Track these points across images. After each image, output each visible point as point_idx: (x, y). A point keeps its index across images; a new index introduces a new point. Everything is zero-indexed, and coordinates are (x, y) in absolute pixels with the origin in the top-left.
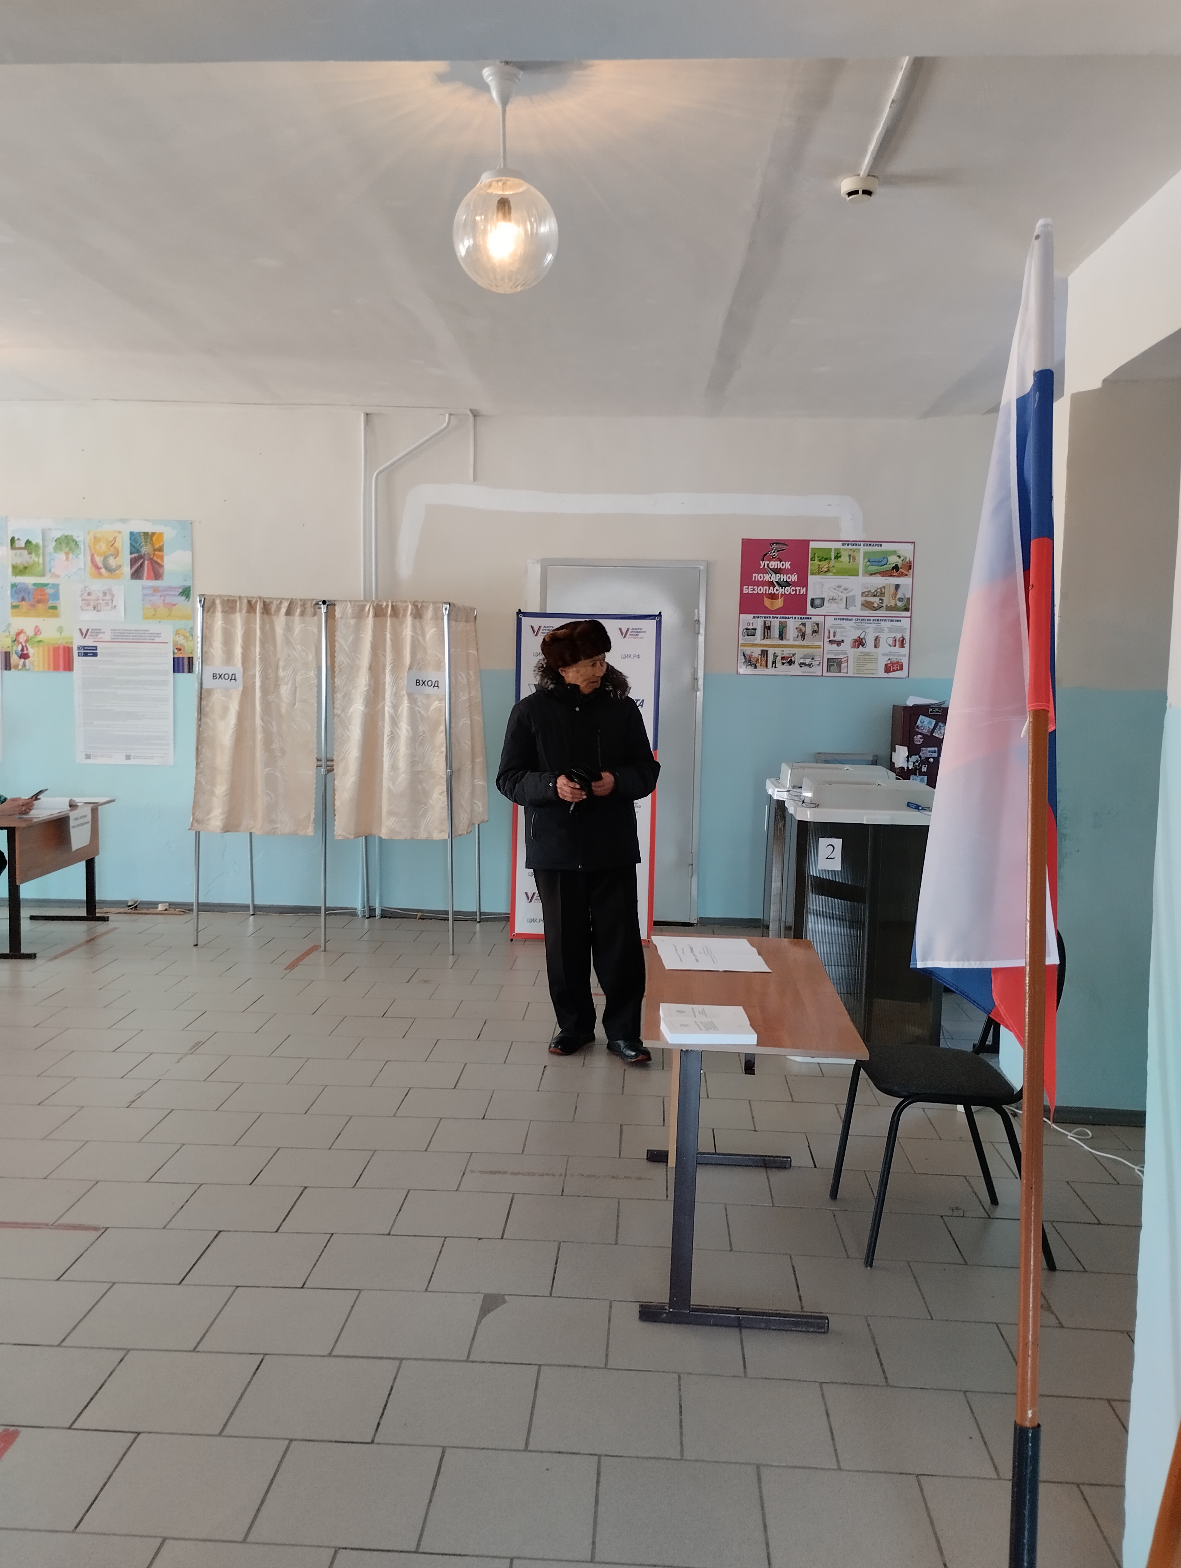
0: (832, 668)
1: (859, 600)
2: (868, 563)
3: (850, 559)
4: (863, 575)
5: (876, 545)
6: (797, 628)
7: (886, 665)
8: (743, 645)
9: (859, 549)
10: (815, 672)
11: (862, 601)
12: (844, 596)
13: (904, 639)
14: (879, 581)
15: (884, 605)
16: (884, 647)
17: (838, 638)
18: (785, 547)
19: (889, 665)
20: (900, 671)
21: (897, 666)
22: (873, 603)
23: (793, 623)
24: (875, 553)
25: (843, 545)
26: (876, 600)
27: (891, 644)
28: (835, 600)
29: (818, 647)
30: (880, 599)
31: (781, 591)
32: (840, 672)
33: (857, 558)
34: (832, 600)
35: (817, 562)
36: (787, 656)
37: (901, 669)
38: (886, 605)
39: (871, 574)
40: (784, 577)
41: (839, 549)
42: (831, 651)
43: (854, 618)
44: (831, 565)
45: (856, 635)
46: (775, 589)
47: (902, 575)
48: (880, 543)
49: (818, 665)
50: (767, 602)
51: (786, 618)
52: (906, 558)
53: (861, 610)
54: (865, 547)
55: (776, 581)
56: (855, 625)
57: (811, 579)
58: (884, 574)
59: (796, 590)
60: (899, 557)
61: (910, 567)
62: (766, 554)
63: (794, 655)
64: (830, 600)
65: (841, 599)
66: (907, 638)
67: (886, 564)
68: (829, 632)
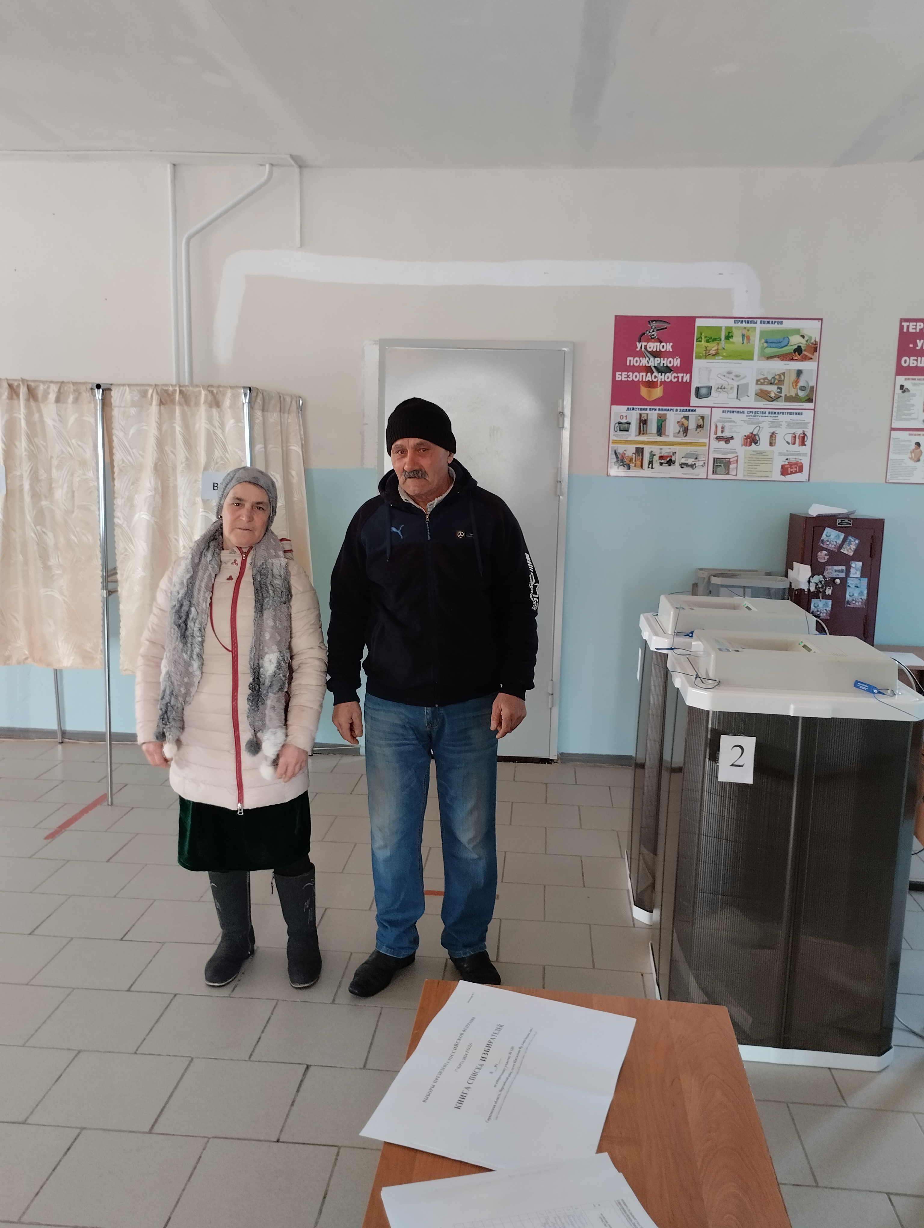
0: (719, 469)
1: (753, 389)
2: (766, 345)
3: (743, 340)
4: (759, 360)
5: (775, 322)
6: (678, 422)
7: (782, 466)
8: (615, 442)
9: (755, 328)
10: (698, 475)
11: (756, 390)
12: (735, 384)
13: (805, 435)
14: (779, 366)
15: (783, 395)
16: (781, 445)
17: (726, 434)
18: (666, 325)
19: (786, 466)
20: (800, 474)
21: (796, 468)
22: (769, 392)
23: (673, 416)
24: (773, 332)
25: (735, 322)
26: (773, 389)
27: (790, 442)
28: (724, 389)
29: (703, 444)
30: (778, 388)
31: (661, 377)
32: (728, 474)
33: (751, 338)
34: (721, 389)
35: (704, 343)
36: (666, 455)
37: (801, 470)
38: (786, 395)
39: (769, 358)
40: (665, 362)
41: (731, 327)
42: (718, 449)
43: (746, 410)
44: (720, 347)
45: (747, 430)
46: (654, 375)
47: (806, 358)
48: (780, 320)
49: (703, 466)
50: (644, 391)
51: (665, 410)
52: (811, 338)
53: (756, 400)
54: (763, 325)
55: (655, 367)
56: (747, 419)
57: (697, 364)
58: (784, 357)
59: (678, 377)
60: (803, 337)
61: (815, 350)
62: (644, 334)
63: (674, 453)
64: (718, 389)
65: (732, 388)
66: (809, 435)
67: (787, 345)
68: (716, 427)
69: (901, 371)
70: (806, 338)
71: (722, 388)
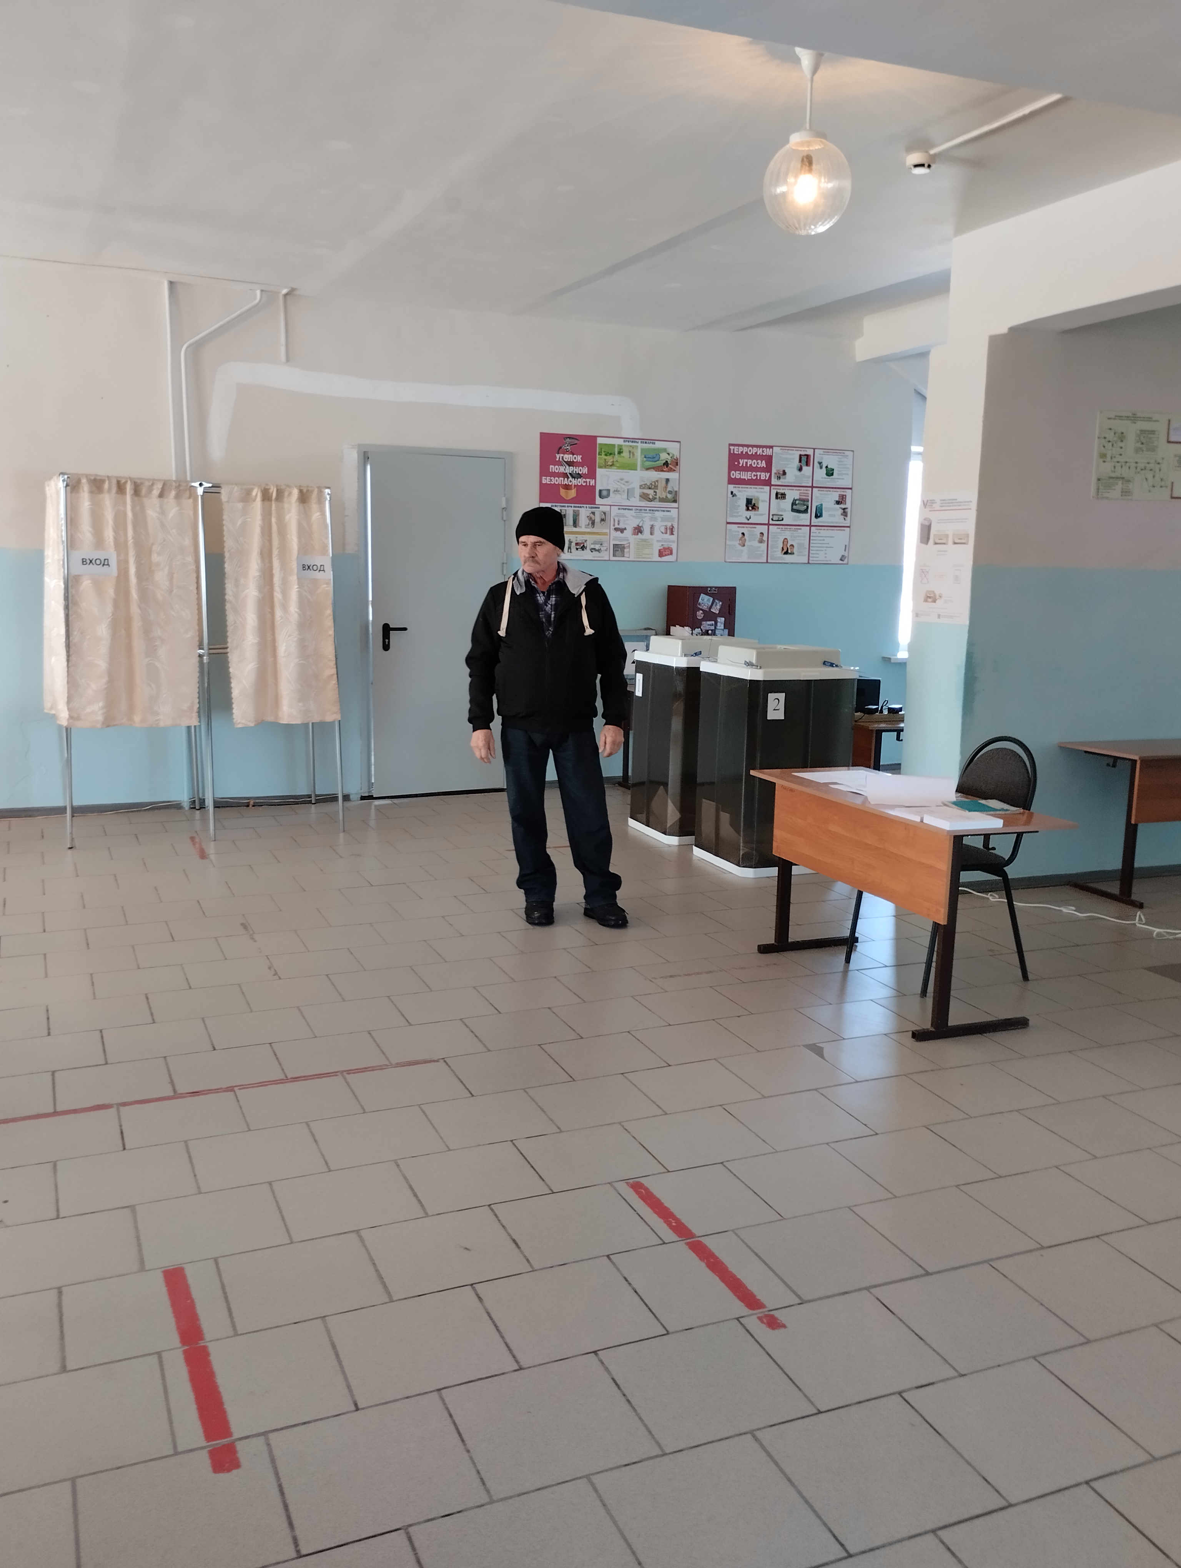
0: (617, 553)
1: (638, 492)
2: (645, 459)
3: (630, 455)
4: (641, 470)
5: (650, 442)
6: (588, 517)
7: (660, 551)
9: (637, 446)
10: (603, 557)
11: (640, 493)
12: (626, 488)
13: (673, 527)
14: (654, 475)
15: (657, 497)
16: (658, 534)
17: (621, 526)
18: (576, 442)
19: (662, 550)
20: (671, 556)
21: (668, 551)
22: (648, 495)
23: (584, 512)
24: (649, 450)
25: (624, 441)
26: (651, 492)
27: (664, 532)
28: (618, 491)
29: (605, 534)
30: (655, 492)
31: (574, 482)
32: (623, 556)
33: (635, 454)
35: (603, 456)
36: (580, 542)
37: (671, 554)
38: (659, 497)
39: (647, 469)
40: (577, 470)
41: (621, 446)
42: (616, 538)
43: (634, 508)
44: (615, 460)
45: (635, 523)
46: (570, 479)
47: (671, 470)
48: (653, 441)
49: (606, 550)
50: (563, 492)
51: (578, 507)
52: (673, 455)
53: (640, 501)
54: (642, 444)
55: (570, 474)
56: (635, 514)
57: (599, 472)
58: (658, 469)
59: (586, 482)
60: (669, 454)
61: (677, 464)
62: (561, 448)
63: (586, 541)
64: (615, 491)
65: (624, 491)
66: (676, 526)
67: (658, 460)
68: (614, 520)
69: (732, 481)
70: (671, 455)
71: (616, 491)
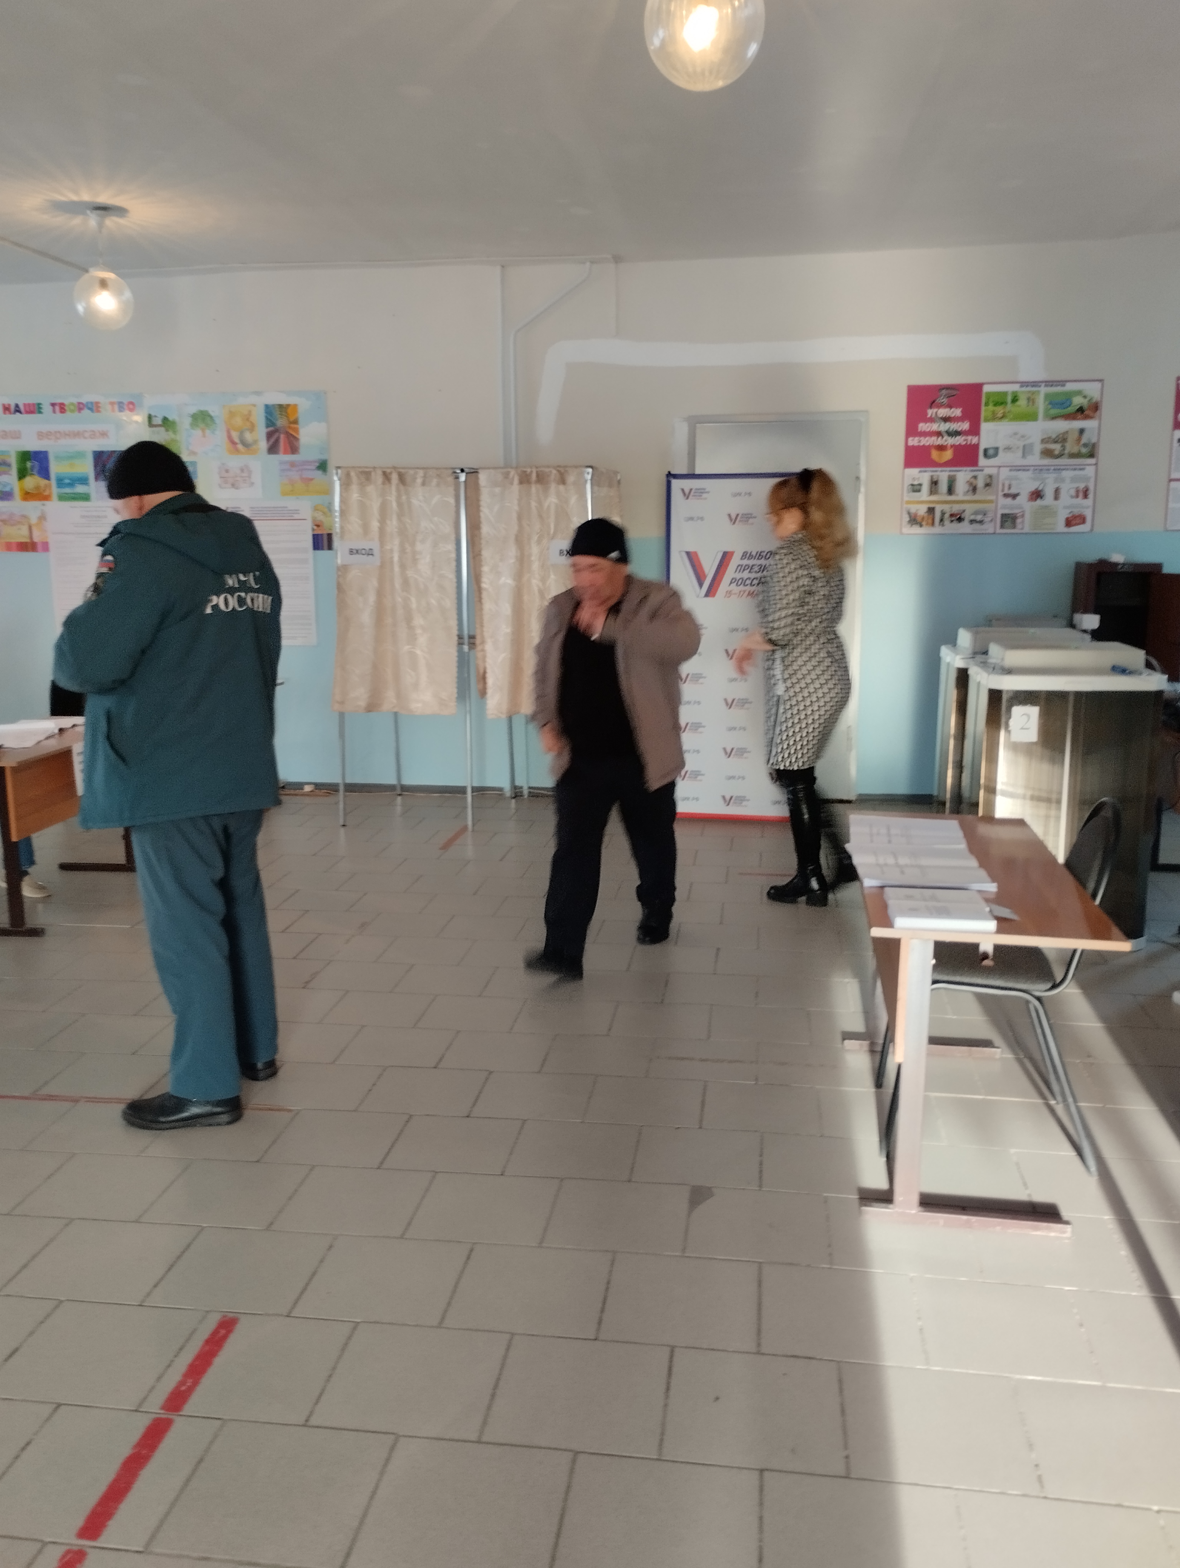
0: (1007, 524)
1: (1038, 448)
2: (1050, 406)
3: (1028, 403)
4: (1043, 420)
5: (1058, 385)
6: (967, 482)
7: (1067, 518)
8: (908, 502)
9: (1039, 391)
10: (987, 530)
11: (1041, 449)
12: (1021, 444)
13: (1088, 488)
14: (1062, 426)
15: (1066, 452)
16: (1065, 498)
17: (1013, 491)
18: (954, 392)
19: (1070, 519)
20: (1083, 525)
21: (1079, 519)
22: (1053, 450)
23: (963, 476)
24: (1057, 394)
25: (1020, 386)
26: (1057, 448)
27: (1074, 495)
28: (1011, 448)
29: (991, 501)
30: (1062, 446)
31: (950, 441)
32: (1015, 528)
33: (1036, 400)
35: (991, 407)
36: (956, 512)
37: (1084, 523)
38: (1069, 453)
39: (1054, 418)
40: (954, 426)
41: (1016, 392)
42: (1004, 505)
43: (1032, 468)
44: (1007, 410)
45: (1033, 486)
46: (944, 438)
47: (1087, 417)
48: (1063, 383)
49: (991, 521)
50: (935, 455)
52: (1092, 398)
53: (1040, 458)
54: (1046, 388)
55: (945, 431)
56: (1032, 476)
57: (985, 427)
58: (1067, 417)
59: (967, 440)
60: (1085, 397)
61: (1097, 408)
62: (934, 402)
63: (964, 511)
64: (1005, 449)
65: (1018, 448)
66: (1091, 488)
67: (1070, 406)
68: (1003, 485)
69: (1178, 425)
70: (1088, 398)
71: (1008, 449)
